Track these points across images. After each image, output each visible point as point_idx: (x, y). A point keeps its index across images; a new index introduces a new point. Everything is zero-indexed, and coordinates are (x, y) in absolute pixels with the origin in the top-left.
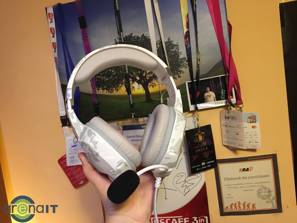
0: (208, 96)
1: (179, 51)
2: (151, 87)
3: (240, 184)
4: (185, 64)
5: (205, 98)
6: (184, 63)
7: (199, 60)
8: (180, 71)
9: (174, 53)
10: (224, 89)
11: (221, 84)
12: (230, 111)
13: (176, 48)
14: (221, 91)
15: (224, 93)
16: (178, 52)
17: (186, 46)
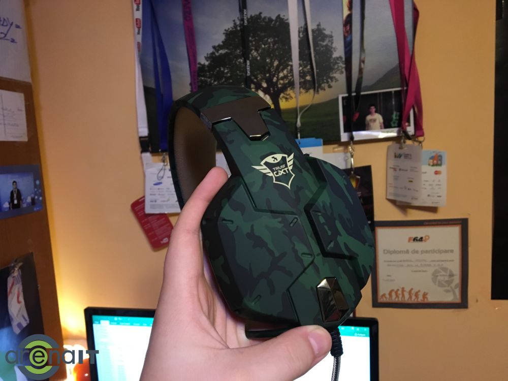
0: (371, 120)
1: (334, 45)
2: (284, 100)
3: (407, 261)
4: (341, 66)
5: (366, 123)
6: (339, 65)
7: (363, 62)
8: (332, 78)
9: (324, 48)
10: (398, 112)
11: (394, 103)
12: (404, 145)
13: (329, 41)
14: (392, 114)
15: (398, 118)
16: (332, 48)
17: (345, 38)
